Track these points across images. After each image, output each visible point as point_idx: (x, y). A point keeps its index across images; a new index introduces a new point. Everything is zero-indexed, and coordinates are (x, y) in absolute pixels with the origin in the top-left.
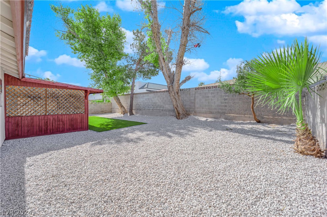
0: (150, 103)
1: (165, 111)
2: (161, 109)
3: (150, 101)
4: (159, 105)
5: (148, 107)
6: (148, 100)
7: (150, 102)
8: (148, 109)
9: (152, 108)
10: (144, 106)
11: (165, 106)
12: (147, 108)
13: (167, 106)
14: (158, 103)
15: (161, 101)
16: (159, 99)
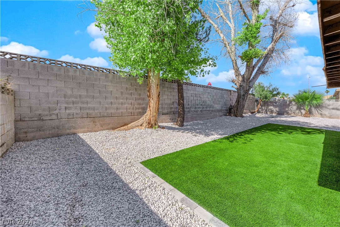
0: (199, 101)
1: (214, 111)
2: (211, 109)
3: (199, 98)
4: (209, 105)
5: (195, 108)
6: (196, 96)
7: (197, 100)
8: (194, 111)
9: (201, 109)
10: (189, 106)
11: (214, 106)
12: (193, 109)
13: (216, 106)
14: (208, 102)
15: (211, 99)
16: (209, 97)
